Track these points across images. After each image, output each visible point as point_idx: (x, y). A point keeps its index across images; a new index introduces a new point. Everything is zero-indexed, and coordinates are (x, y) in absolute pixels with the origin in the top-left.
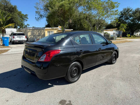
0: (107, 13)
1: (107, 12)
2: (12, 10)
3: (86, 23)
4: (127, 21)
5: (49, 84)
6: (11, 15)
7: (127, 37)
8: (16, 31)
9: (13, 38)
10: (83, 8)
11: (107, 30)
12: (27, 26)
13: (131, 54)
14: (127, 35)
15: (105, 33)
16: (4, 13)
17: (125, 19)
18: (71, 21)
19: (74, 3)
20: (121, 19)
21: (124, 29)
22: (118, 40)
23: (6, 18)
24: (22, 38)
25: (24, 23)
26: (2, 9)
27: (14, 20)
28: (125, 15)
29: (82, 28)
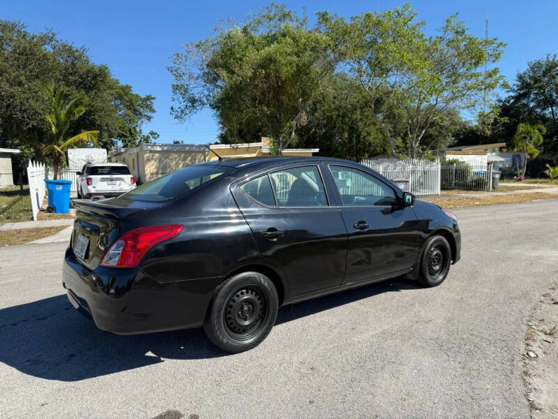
0: (454, 82)
1: (453, 78)
2: (93, 80)
3: (375, 124)
4: (548, 112)
5: (150, 354)
6: (86, 99)
7: (546, 177)
8: (106, 156)
9: (88, 184)
10: (356, 66)
11: (460, 152)
12: (148, 137)
13: (533, 249)
14: (547, 172)
15: (451, 163)
16: (62, 92)
17: (538, 106)
18: (304, 118)
19: (313, 49)
20: (524, 104)
21: (531, 146)
22: (503, 189)
23: (70, 113)
24: (118, 182)
25: (138, 130)
26: (58, 81)
27: (96, 117)
28: (540, 88)
29: (358, 142)
